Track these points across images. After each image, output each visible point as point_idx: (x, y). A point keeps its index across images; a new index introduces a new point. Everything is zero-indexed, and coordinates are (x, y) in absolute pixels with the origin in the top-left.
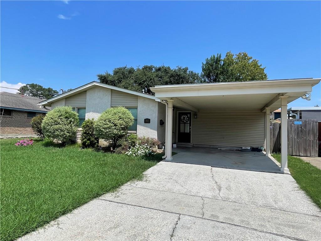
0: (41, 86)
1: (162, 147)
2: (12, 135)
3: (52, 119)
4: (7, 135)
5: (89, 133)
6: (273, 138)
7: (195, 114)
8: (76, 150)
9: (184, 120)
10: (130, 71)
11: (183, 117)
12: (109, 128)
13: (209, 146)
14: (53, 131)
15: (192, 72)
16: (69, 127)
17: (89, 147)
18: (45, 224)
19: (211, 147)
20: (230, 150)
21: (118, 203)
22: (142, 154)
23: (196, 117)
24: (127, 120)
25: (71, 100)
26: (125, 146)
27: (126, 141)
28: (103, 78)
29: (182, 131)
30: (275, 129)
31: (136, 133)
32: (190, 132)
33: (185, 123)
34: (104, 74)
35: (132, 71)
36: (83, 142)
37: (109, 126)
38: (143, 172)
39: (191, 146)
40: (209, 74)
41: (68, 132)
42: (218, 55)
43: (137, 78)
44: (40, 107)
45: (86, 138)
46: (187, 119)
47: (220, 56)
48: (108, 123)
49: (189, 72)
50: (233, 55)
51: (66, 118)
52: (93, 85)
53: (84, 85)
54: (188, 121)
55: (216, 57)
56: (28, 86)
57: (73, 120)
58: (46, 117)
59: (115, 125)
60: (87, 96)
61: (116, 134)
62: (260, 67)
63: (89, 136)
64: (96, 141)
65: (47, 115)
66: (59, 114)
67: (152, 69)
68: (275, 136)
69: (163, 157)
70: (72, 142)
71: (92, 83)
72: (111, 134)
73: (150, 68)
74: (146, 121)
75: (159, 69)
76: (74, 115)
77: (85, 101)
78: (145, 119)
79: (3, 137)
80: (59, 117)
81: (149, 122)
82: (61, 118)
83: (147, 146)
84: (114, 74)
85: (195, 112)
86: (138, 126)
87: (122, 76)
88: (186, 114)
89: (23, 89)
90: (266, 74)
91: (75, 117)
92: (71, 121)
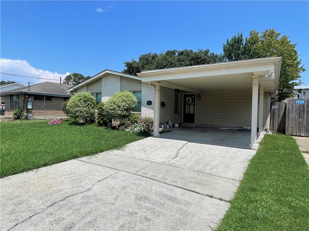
0: (81, 75)
1: (162, 126)
2: (53, 117)
3: (74, 102)
4: (49, 117)
5: (102, 114)
6: (278, 118)
7: (199, 96)
8: (93, 127)
9: (189, 102)
10: (153, 57)
11: (188, 99)
12: (114, 109)
13: (211, 126)
14: (75, 112)
15: (213, 54)
16: (87, 109)
17: (102, 126)
18: (29, 170)
19: (214, 127)
20: (231, 130)
21: (86, 162)
22: (137, 131)
23: (199, 99)
24: (129, 102)
25: (89, 86)
26: (128, 124)
27: (129, 120)
28: (129, 65)
29: (187, 112)
30: (280, 109)
31: (140, 114)
32: (194, 113)
33: (190, 105)
34: (130, 61)
35: (155, 56)
36: (98, 121)
37: (114, 107)
38: (126, 144)
39: (194, 126)
40: (230, 55)
41: (86, 114)
42: (238, 34)
43: (159, 63)
44: (68, 93)
45: (100, 118)
46: (192, 100)
47: (241, 36)
48: (113, 105)
49: (211, 54)
50: (258, 33)
51: (85, 101)
52: (106, 72)
53: (100, 73)
54: (193, 102)
55: (237, 37)
56: (72, 75)
57: (90, 103)
58: (69, 101)
59: (119, 107)
60: (102, 83)
61: (120, 114)
62: (289, 44)
63: (102, 116)
64: (108, 121)
65: (70, 99)
66: (79, 98)
67: (175, 53)
68: (280, 117)
69: (152, 134)
70: (92, 121)
71: (105, 71)
72: (116, 114)
73: (173, 53)
74: (148, 103)
75: (181, 53)
76: (92, 99)
77: (101, 87)
78: (147, 101)
79: (46, 118)
80: (79, 100)
81: (151, 104)
82: (80, 101)
83: (144, 125)
84: (140, 61)
85: (199, 94)
86: (142, 107)
87: (145, 62)
88: (191, 96)
89: (67, 78)
90: (296, 51)
91: (92, 101)
92: (89, 104)
